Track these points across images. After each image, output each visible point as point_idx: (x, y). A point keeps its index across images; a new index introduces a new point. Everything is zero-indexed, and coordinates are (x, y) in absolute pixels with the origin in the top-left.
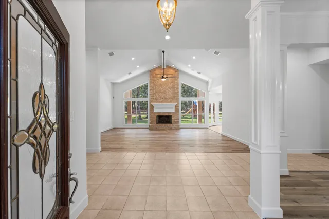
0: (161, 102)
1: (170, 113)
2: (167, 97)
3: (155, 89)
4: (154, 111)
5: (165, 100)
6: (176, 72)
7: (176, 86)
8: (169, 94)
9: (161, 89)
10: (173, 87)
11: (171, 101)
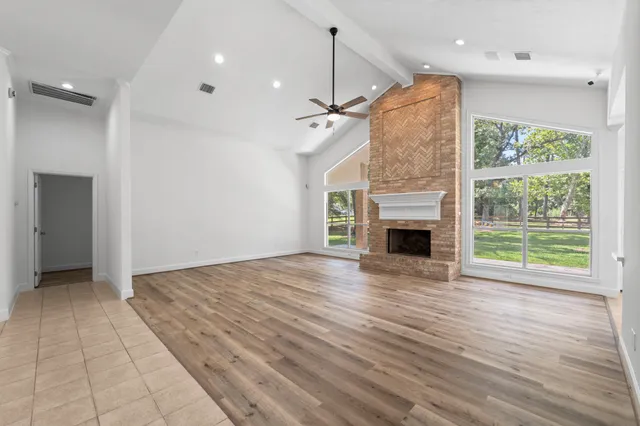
0: (398, 190)
1: (426, 222)
2: (416, 172)
3: (384, 152)
4: (381, 217)
5: (411, 182)
6: (444, 86)
7: (445, 134)
8: (422, 161)
9: (399, 151)
10: (435, 140)
11: (428, 184)
